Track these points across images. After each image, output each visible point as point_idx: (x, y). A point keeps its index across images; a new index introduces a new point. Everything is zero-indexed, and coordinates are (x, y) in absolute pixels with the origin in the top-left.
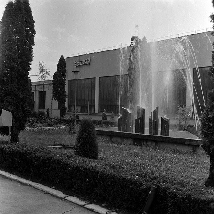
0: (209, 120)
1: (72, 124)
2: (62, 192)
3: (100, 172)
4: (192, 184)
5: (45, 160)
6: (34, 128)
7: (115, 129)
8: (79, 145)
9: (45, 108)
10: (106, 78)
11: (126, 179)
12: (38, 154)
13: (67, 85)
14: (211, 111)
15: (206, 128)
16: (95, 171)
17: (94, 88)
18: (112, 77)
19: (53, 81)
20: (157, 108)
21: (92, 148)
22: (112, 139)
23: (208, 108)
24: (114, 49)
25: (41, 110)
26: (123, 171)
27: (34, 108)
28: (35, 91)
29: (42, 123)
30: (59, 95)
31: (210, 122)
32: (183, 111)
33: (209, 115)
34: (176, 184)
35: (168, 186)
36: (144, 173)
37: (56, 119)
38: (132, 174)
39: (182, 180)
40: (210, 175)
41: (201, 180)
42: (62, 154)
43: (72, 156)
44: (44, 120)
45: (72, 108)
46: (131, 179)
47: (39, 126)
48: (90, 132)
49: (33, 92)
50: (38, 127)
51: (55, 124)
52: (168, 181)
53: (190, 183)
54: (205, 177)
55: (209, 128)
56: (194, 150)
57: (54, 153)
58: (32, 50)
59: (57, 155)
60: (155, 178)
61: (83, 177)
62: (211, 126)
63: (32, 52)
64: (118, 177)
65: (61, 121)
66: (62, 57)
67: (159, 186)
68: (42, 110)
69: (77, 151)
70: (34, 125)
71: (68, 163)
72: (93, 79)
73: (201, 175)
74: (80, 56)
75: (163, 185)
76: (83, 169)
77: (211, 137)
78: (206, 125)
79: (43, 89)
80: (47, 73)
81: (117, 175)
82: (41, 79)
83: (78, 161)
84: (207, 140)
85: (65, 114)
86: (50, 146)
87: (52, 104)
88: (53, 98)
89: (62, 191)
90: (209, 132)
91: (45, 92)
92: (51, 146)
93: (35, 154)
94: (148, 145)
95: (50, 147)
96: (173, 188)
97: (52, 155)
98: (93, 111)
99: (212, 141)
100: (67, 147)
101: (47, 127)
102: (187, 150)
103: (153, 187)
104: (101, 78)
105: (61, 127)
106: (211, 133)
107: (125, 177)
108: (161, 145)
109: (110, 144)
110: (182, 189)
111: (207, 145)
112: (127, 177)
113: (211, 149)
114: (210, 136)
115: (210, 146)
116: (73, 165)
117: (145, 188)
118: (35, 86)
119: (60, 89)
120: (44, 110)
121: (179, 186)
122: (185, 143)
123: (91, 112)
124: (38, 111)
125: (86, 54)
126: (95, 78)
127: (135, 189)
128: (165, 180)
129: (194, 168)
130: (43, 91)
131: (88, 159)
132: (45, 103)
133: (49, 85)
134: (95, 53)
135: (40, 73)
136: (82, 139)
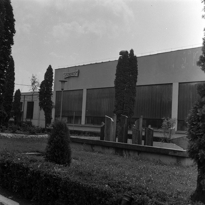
0: (198, 119)
2: (19, 204)
3: (62, 179)
4: (175, 197)
5: (4, 164)
6: (15, 135)
9: (32, 118)
10: (93, 90)
11: (93, 188)
14: (201, 107)
15: (194, 129)
16: (57, 177)
17: (81, 99)
18: (99, 89)
20: (142, 117)
21: (64, 153)
22: (93, 149)
23: (197, 105)
25: (29, 120)
26: (91, 179)
27: (22, 118)
28: (24, 101)
30: (46, 105)
31: (199, 121)
32: (168, 123)
33: (198, 112)
34: (155, 197)
35: (144, 198)
36: (117, 182)
38: (102, 182)
39: (163, 192)
40: (197, 188)
41: (185, 193)
46: (99, 189)
47: (21, 134)
48: (63, 136)
49: (22, 102)
50: (19, 135)
51: (38, 132)
52: (146, 192)
53: (173, 197)
54: (191, 191)
55: (198, 128)
56: (178, 161)
58: (11, 50)
59: (19, 159)
60: (130, 189)
61: (43, 185)
62: (200, 125)
63: (11, 51)
64: (83, 185)
66: (50, 66)
67: (132, 199)
68: (30, 120)
70: (16, 133)
71: (28, 168)
73: (186, 188)
74: (69, 68)
75: (138, 198)
76: (45, 176)
77: (200, 140)
78: (194, 125)
82: (32, 91)
84: (194, 144)
87: (39, 115)
89: (19, 202)
90: (197, 133)
91: (34, 102)
94: (129, 155)
96: (150, 202)
98: (79, 122)
99: (201, 144)
101: (29, 135)
102: (170, 162)
103: (125, 200)
104: (88, 90)
105: (44, 136)
106: (200, 134)
107: (92, 185)
108: (144, 156)
110: (162, 203)
111: (195, 149)
112: (94, 186)
113: (199, 154)
114: (199, 138)
115: (199, 151)
116: (33, 171)
117: (114, 201)
118: (24, 97)
119: (46, 99)
120: (31, 120)
121: (159, 199)
122: (169, 154)
123: (78, 123)
124: (25, 121)
125: (74, 67)
126: (83, 89)
127: (103, 202)
128: (141, 192)
129: (178, 180)
130: (31, 101)
131: (54, 164)
132: (33, 113)
133: (38, 96)
134: (84, 65)
135: (31, 85)
136: (53, 143)
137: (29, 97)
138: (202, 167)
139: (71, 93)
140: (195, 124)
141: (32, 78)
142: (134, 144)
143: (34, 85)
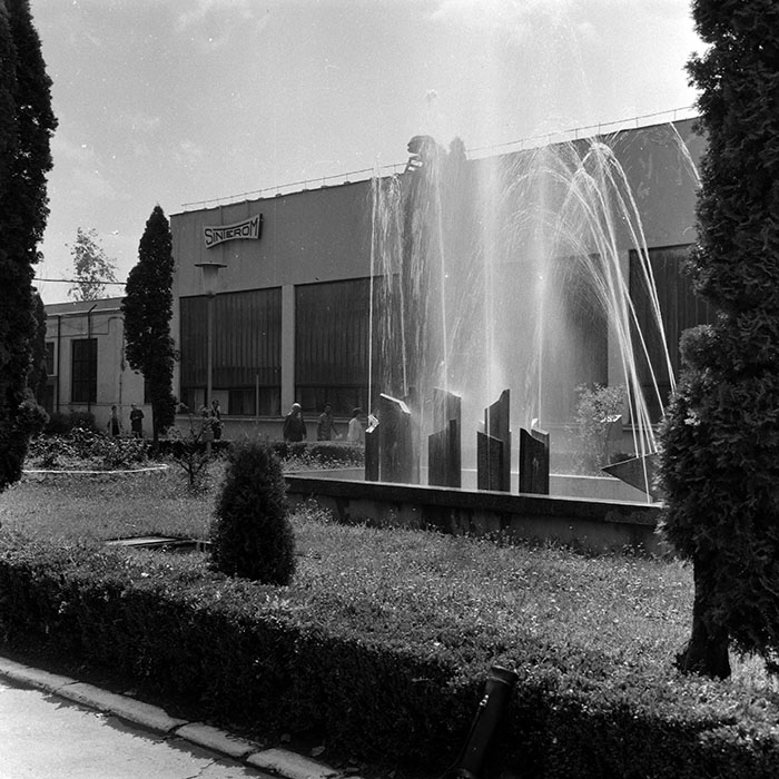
0: (690, 435)
1: (196, 456)
2: (162, 710)
3: (301, 632)
4: (631, 665)
5: (100, 592)
6: (55, 474)
7: (355, 475)
8: (223, 535)
9: (95, 401)
10: (319, 287)
11: (396, 653)
12: (75, 572)
13: (176, 316)
14: (697, 402)
16: (284, 627)
17: (276, 323)
18: (342, 285)
19: (124, 300)
20: (506, 394)
21: (271, 544)
22: (346, 511)
23: (684, 392)
24: (348, 184)
25: (83, 409)
26: (386, 627)
27: (55, 402)
28: (59, 337)
29: (85, 456)
30: (147, 352)
31: (692, 441)
32: (597, 403)
33: (687, 417)
34: (575, 667)
35: (546, 674)
36: (462, 630)
38: (418, 634)
39: (597, 653)
40: (694, 633)
41: (662, 648)
42: (162, 568)
43: (199, 576)
44: (92, 443)
45: (199, 398)
46: (414, 654)
47: (76, 468)
48: (264, 488)
49: (52, 340)
50: (69, 472)
51: (135, 459)
52: (549, 657)
53: (626, 663)
54: (678, 639)
55: (689, 462)
56: (635, 543)
57: (131, 567)
58: (45, 188)
59: (143, 574)
60: (501, 649)
61: (239, 653)
62: (696, 455)
63: (45, 194)
64: (368, 647)
65: (155, 449)
66: (158, 210)
67: (514, 677)
68: (86, 409)
69: (215, 558)
70: (57, 465)
71: (184, 601)
72: (271, 292)
73: (664, 632)
74: (223, 207)
75: (531, 673)
76: (242, 623)
77: (697, 498)
78: (677, 452)
79: (86, 332)
80: (102, 272)
81: (363, 642)
82: (80, 293)
83: (221, 593)
84: (681, 509)
85: (170, 423)
86: (116, 539)
87: (123, 386)
88: (127, 363)
89: (162, 707)
90: (688, 476)
91: (96, 339)
92: (121, 539)
93: (59, 571)
94: (473, 528)
95: (115, 543)
96: (565, 681)
97: (126, 575)
98: (273, 409)
99: (701, 510)
100: (181, 544)
101: (105, 469)
102: (611, 543)
103: (495, 681)
104: (301, 289)
105: (156, 470)
106: (697, 480)
107: (394, 646)
108: (522, 528)
109: (338, 529)
110: (597, 683)
111: (682, 524)
112: (401, 646)
113: (695, 538)
114: (693, 493)
115: (693, 528)
116: (204, 610)
117: (465, 686)
118: (57, 321)
119: (150, 331)
120: (93, 408)
121: (587, 673)
122: (606, 519)
123: (268, 413)
124: (69, 412)
125: (240, 204)
126: (281, 287)
127: (429, 691)
128: (535, 655)
129: (637, 607)
130: (87, 337)
131: (256, 584)
132: (96, 381)
133: (110, 316)
134: (279, 197)
135: (76, 271)
136: (233, 514)
137: (78, 320)
138: (706, 573)
139: (239, 302)
140: (683, 450)
141: (77, 245)
142: (485, 491)
143: (87, 271)
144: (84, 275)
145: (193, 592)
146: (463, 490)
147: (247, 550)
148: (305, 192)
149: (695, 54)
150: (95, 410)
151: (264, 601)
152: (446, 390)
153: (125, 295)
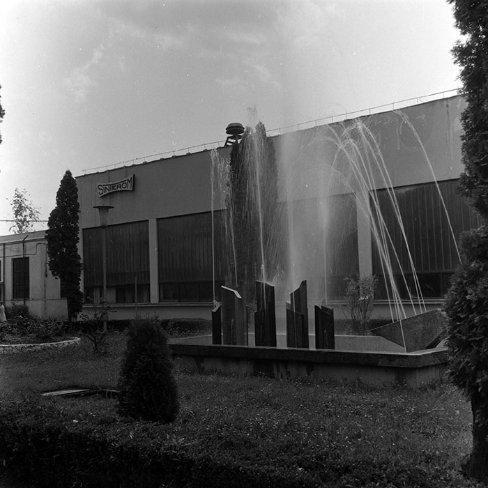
0: (469, 307)
1: (98, 331)
3: (196, 462)
5: (42, 435)
6: (4, 347)
7: (206, 339)
8: (127, 388)
9: (28, 297)
11: (270, 478)
12: (22, 421)
13: (81, 241)
14: (473, 283)
15: (462, 329)
16: (182, 458)
17: (145, 244)
18: (188, 218)
19: (47, 231)
20: (304, 284)
22: (202, 365)
23: (462, 277)
24: (189, 154)
25: (20, 303)
26: (257, 456)
27: (2, 299)
28: (4, 257)
29: (24, 334)
30: (63, 264)
32: (358, 287)
33: (467, 294)
37: (59, 323)
38: (283, 460)
42: (87, 415)
43: (114, 420)
44: (28, 325)
45: (96, 294)
46: (284, 477)
47: (18, 342)
48: (155, 354)
50: (13, 346)
51: (57, 335)
55: (470, 326)
57: (64, 416)
59: (74, 421)
62: (476, 321)
64: (248, 473)
65: (70, 328)
66: (68, 173)
68: (23, 303)
69: (122, 404)
70: (5, 341)
71: (106, 441)
72: (142, 224)
74: (109, 171)
76: (150, 456)
77: (478, 352)
78: (460, 319)
79: (21, 253)
80: (31, 215)
81: (244, 469)
82: (17, 229)
83: (131, 433)
84: (466, 360)
85: (79, 310)
86: (48, 392)
87: (46, 288)
88: (50, 272)
90: (470, 337)
91: (28, 258)
92: (52, 391)
93: (11, 420)
95: (48, 394)
97: (61, 422)
98: (145, 298)
99: (482, 361)
100: (92, 392)
101: (37, 343)
102: (383, 381)
104: (161, 221)
105: (72, 342)
106: (477, 339)
107: (267, 471)
109: (199, 378)
111: (467, 371)
112: (273, 471)
113: (478, 381)
114: (476, 348)
115: (476, 373)
116: (121, 447)
118: (3, 247)
119: (64, 251)
120: (26, 301)
122: (379, 365)
123: (142, 302)
124: (11, 305)
125: (123, 168)
126: (148, 220)
128: (373, 475)
130: (22, 256)
131: (156, 425)
132: (29, 285)
133: (37, 242)
134: (145, 163)
135: (14, 215)
136: (135, 373)
137: (17, 246)
139: (121, 230)
140: (464, 318)
141: (15, 199)
143: (21, 215)
144: (19, 218)
145: (111, 433)
146: (278, 348)
147: (145, 398)
148: (162, 160)
149: (458, 42)
150: (29, 304)
151: (165, 439)
152: (264, 282)
153: (47, 228)
